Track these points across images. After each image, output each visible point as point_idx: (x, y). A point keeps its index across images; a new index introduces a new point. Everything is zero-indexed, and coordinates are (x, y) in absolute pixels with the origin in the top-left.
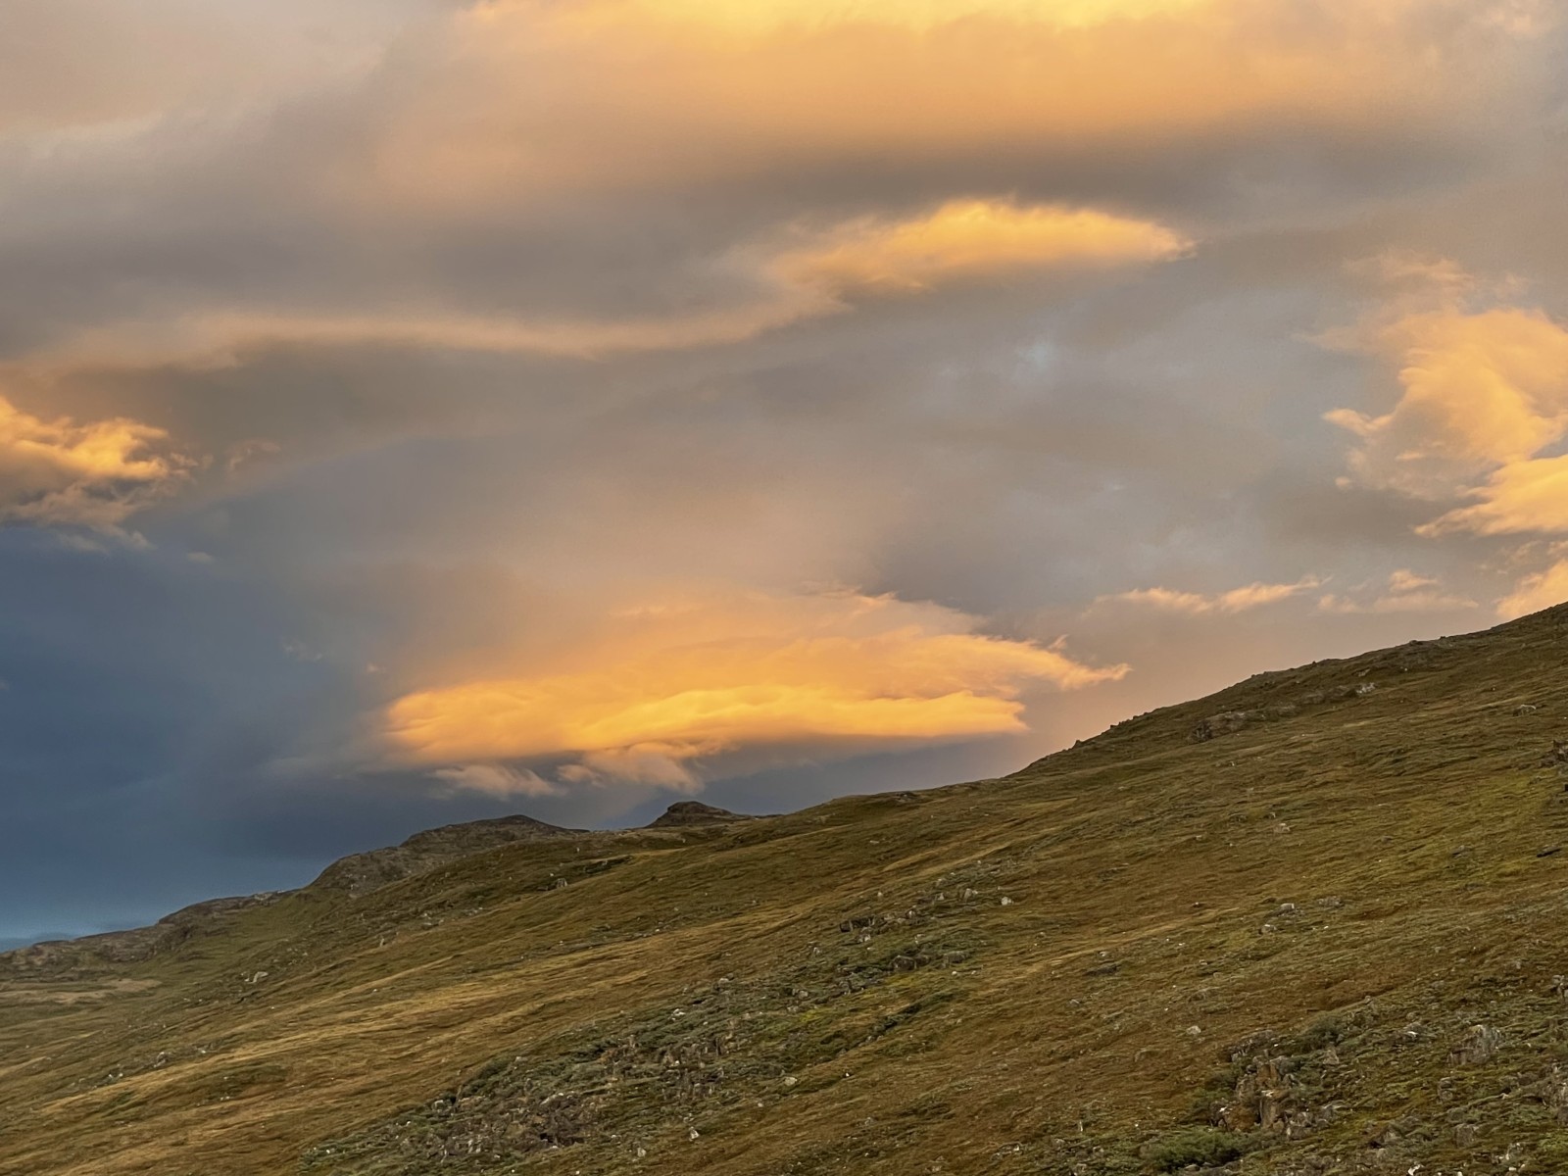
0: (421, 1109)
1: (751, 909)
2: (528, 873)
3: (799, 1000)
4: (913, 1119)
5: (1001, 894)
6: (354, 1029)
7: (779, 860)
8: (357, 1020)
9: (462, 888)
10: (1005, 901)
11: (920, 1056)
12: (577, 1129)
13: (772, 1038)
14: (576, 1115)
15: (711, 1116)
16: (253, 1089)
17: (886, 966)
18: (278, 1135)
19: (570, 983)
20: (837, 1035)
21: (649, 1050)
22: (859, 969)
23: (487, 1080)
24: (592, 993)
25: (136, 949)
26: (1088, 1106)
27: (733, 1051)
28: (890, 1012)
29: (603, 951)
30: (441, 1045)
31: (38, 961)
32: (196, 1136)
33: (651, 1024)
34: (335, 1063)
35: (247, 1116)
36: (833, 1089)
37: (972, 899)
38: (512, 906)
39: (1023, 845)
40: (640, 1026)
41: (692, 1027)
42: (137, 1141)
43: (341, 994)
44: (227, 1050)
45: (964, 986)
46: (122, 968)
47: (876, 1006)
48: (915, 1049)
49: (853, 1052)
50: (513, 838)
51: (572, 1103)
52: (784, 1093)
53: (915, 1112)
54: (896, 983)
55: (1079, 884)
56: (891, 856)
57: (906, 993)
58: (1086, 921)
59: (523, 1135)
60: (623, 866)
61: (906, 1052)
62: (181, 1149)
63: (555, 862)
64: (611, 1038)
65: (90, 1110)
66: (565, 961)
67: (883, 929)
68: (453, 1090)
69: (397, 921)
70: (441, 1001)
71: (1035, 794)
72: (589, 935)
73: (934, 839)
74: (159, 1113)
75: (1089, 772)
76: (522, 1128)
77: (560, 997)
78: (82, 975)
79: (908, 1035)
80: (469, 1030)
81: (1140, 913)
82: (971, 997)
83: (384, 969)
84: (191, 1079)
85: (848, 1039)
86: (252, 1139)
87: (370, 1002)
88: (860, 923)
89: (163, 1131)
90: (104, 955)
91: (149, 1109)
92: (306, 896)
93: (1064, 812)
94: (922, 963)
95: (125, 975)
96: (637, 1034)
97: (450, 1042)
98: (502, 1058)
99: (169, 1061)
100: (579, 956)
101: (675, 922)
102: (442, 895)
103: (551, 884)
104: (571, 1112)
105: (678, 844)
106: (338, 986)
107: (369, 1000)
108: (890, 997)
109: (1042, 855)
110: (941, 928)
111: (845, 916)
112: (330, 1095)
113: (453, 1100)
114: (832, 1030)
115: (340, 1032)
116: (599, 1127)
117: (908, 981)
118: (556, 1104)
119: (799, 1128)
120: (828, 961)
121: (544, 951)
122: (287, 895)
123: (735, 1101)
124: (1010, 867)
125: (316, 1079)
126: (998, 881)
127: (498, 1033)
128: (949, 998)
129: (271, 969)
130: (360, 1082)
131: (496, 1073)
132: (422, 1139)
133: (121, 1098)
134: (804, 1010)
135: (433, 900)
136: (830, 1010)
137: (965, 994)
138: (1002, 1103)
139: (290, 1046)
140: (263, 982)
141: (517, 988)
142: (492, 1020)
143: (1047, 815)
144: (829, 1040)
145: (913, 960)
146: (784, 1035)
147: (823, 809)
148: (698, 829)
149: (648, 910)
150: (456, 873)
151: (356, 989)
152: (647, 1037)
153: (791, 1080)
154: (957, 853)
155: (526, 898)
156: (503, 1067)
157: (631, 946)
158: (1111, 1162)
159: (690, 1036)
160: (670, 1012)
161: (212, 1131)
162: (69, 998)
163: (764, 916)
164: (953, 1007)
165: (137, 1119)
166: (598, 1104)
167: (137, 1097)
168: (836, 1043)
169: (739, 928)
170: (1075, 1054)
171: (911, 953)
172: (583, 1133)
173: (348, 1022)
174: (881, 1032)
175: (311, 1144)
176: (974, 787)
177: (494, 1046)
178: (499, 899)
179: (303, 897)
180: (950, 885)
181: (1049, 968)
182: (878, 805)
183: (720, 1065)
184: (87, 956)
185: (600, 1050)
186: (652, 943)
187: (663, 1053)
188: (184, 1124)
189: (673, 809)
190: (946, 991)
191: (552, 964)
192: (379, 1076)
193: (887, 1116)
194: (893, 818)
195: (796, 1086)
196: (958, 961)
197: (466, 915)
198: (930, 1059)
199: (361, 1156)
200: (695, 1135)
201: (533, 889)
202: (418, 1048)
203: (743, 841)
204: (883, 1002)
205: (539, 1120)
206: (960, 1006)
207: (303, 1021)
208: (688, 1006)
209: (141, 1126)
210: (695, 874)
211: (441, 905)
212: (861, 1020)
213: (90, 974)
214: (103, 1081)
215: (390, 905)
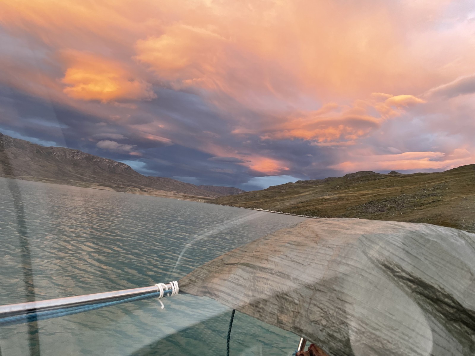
0: (361, 205)
1: (405, 186)
2: (373, 178)
3: (415, 198)
4: (436, 216)
5: (446, 188)
6: (352, 194)
7: (409, 180)
8: (352, 193)
9: (364, 179)
10: (447, 189)
11: (435, 208)
12: (384, 210)
13: (412, 203)
14: (384, 209)
15: (404, 211)
16: (339, 200)
17: (429, 195)
18: (343, 205)
19: (380, 192)
20: (422, 203)
21: (394, 202)
22: (425, 195)
23: (371, 203)
24: (384, 194)
25: (322, 182)
26: (464, 218)
27: (406, 203)
28: (430, 201)
29: (384, 189)
30: (363, 198)
31: (311, 182)
32: (333, 204)
33: (394, 199)
34: (350, 198)
35: (339, 203)
36: (422, 210)
37: (442, 188)
38: (371, 182)
39: (448, 181)
40: (392, 199)
41: (400, 200)
42: (326, 204)
43: (349, 190)
44: (336, 195)
45: (442, 199)
46: (320, 184)
47: (428, 200)
48: (434, 207)
49: (425, 206)
50: (369, 173)
51: (383, 207)
52: (415, 210)
53: (436, 215)
54: (431, 198)
55: (459, 188)
56: (426, 181)
57: (433, 199)
58: (461, 192)
59: (376, 210)
60: (386, 179)
61: (433, 207)
62: (331, 206)
63: (377, 177)
64: (388, 200)
65: (320, 199)
66: (379, 189)
67: (428, 190)
68: (366, 203)
69: (355, 182)
70: (363, 192)
71: (448, 175)
72: (382, 187)
73: (433, 179)
74: (328, 201)
75: (456, 172)
76: (376, 209)
77: (379, 194)
78: (315, 184)
79: (433, 205)
80: (367, 196)
81: (469, 192)
82: (443, 201)
83: (354, 188)
84: (332, 198)
85: (424, 204)
86: (340, 205)
87: (354, 191)
88: (424, 189)
89: (329, 203)
90: (318, 182)
91: (327, 200)
92: (343, 178)
93: (454, 178)
94: (434, 196)
95: (321, 185)
96: (392, 200)
97: (364, 197)
98: (373, 200)
99: (329, 195)
100: (381, 189)
101: (394, 186)
102: (362, 179)
103: (376, 180)
104: (383, 208)
105: (394, 176)
106: (348, 189)
107: (353, 191)
108: (431, 199)
109: (452, 183)
110: (437, 191)
111: (421, 188)
112: (349, 202)
113: (366, 205)
114: (421, 203)
115: (350, 194)
116: (387, 210)
117: (433, 198)
118: (381, 207)
119: (417, 215)
120: (420, 194)
121: (376, 188)
122: (340, 177)
123: (407, 210)
124: (447, 184)
125: (347, 200)
126: (445, 186)
127: (371, 197)
128: (440, 201)
129: (339, 186)
130: (353, 201)
131: (372, 202)
132: (362, 209)
133: (323, 199)
134: (416, 200)
135: (360, 180)
136: (421, 200)
137: (442, 200)
138: (450, 216)
139: (344, 195)
140: (338, 187)
141: (373, 192)
142: (370, 196)
143: (450, 178)
144: (421, 204)
145: (433, 195)
146: (414, 202)
147: (415, 174)
148: (397, 175)
149: (390, 184)
150: (363, 177)
151: (351, 190)
152: (393, 200)
153: (416, 208)
154: (437, 181)
155: (373, 181)
156: (373, 201)
157: (388, 188)
158: (469, 226)
159: (400, 201)
160: (396, 198)
161: (335, 204)
162: (314, 186)
163: (407, 187)
164: (440, 202)
165: (325, 201)
166: (387, 208)
167: (325, 199)
168: (422, 204)
169: (404, 188)
170: (461, 210)
171: (433, 194)
172: (385, 211)
173: (351, 193)
174: (429, 204)
175: (347, 207)
176: (438, 173)
177: (370, 199)
178: (369, 181)
179: (342, 178)
180: (438, 186)
181: (455, 198)
182: (423, 174)
183: (404, 205)
184: (316, 182)
185: (386, 201)
186: (391, 188)
187: (396, 203)
188: (331, 203)
189: (391, 172)
190: (439, 200)
191: (378, 190)
192: (356, 200)
193: (431, 215)
194: (426, 176)
195: (416, 209)
196: (440, 196)
197: (364, 182)
198: (437, 208)
199: (354, 209)
200: (401, 213)
201: (374, 180)
202: (360, 198)
203: (403, 177)
204: (429, 200)
205: (379, 209)
206: (441, 202)
207: (345, 192)
208: (399, 197)
209: (326, 202)
210: (397, 180)
211: (361, 181)
212: (426, 202)
213: (316, 184)
214: (321, 196)
215: (355, 180)
